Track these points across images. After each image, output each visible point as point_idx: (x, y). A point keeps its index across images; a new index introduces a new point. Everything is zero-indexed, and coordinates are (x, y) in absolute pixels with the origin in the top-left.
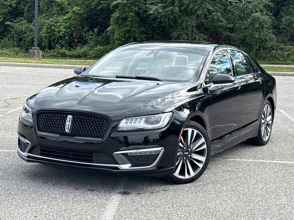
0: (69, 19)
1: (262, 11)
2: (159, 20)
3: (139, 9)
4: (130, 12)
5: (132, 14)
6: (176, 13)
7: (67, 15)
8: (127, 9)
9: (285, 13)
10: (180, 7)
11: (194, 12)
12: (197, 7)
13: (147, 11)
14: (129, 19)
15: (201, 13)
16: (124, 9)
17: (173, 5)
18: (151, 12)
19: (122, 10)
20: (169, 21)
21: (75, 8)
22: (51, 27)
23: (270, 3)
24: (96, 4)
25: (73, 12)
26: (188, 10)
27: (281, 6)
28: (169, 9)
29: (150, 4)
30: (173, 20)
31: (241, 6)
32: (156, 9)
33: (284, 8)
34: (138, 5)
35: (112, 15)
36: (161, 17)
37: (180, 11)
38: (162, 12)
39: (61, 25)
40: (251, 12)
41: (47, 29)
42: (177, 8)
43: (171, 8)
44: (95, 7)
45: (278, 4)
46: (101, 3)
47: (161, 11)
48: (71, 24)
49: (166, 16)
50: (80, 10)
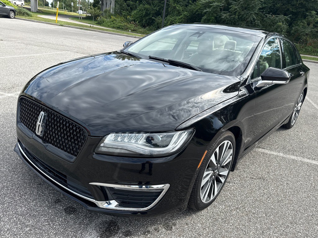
0: (182, 18)
1: (283, 22)
2: (226, 22)
3: (217, 15)
4: (212, 16)
5: (213, 18)
6: (236, 19)
7: (181, 16)
8: (211, 15)
9: (295, 25)
10: (238, 16)
11: (246, 20)
12: (247, 17)
13: (221, 17)
14: (211, 20)
15: (249, 20)
16: (209, 15)
17: (235, 15)
18: (223, 17)
19: (208, 15)
20: (231, 23)
21: (185, 13)
22: (172, 22)
23: (288, 18)
24: (196, 11)
25: (184, 15)
26: (243, 18)
27: (294, 20)
28: (232, 17)
29: (223, 13)
30: (233, 23)
31: (272, 18)
32: (226, 16)
33: (295, 22)
34: (217, 13)
35: (203, 18)
36: (228, 21)
37: (238, 18)
38: (229, 18)
39: (177, 21)
40: (277, 22)
41: (170, 22)
42: (237, 17)
43: (234, 16)
44: (195, 13)
45: (292, 19)
46: (198, 11)
47: (228, 17)
48: (182, 21)
49: (230, 20)
50: (187, 14)
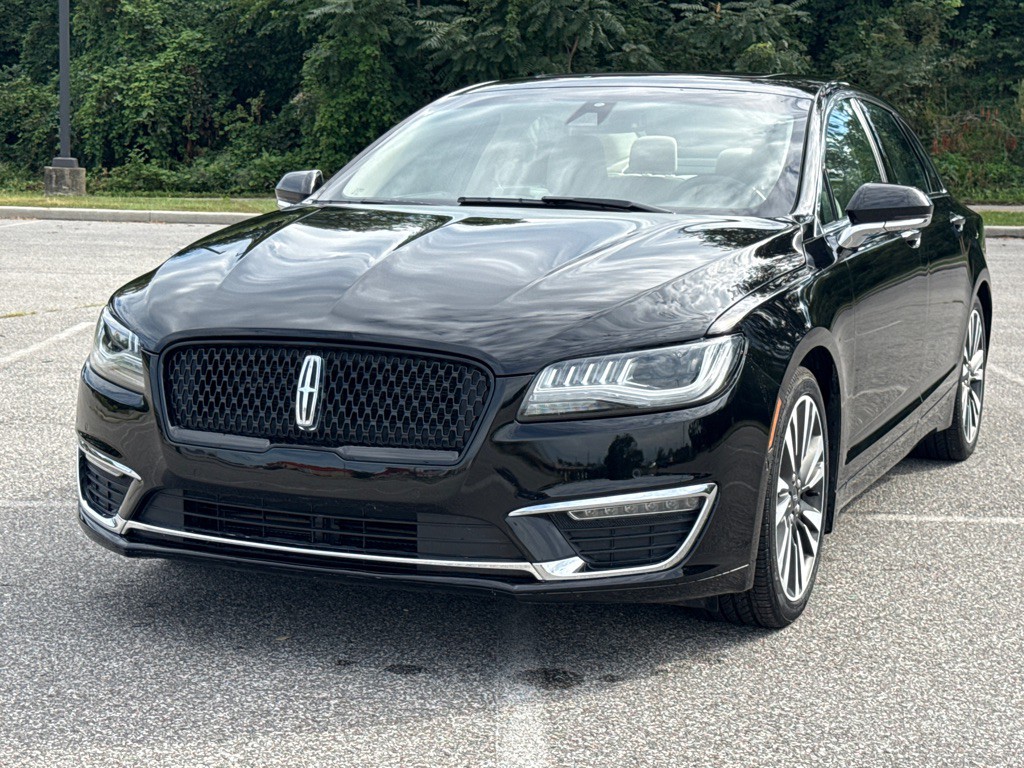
0: (169, 68)
1: (776, 38)
2: (456, 69)
3: (393, 34)
4: (364, 43)
5: (370, 50)
6: (512, 47)
7: (162, 56)
8: (354, 34)
9: (842, 46)
10: (522, 26)
11: (568, 44)
12: (574, 27)
13: (420, 41)
14: (362, 67)
15: (589, 44)
16: (345, 34)
17: (502, 21)
18: (433, 43)
19: (338, 37)
20: (488, 70)
21: (186, 35)
22: (110, 94)
23: (800, 13)
24: (255, 22)
25: (182, 47)
26: (549, 34)
27: (830, 22)
28: (487, 33)
29: (428, 18)
30: (500, 69)
31: (712, 21)
32: (449, 33)
33: (842, 29)
34: (388, 23)
35: (307, 54)
36: (464, 60)
37: (523, 38)
38: (466, 44)
39: (141, 89)
40: (746, 41)
41: (99, 100)
42: (515, 31)
43: (496, 29)
44: (251, 32)
45: (820, 17)
46: (269, 18)
47: (464, 39)
48: (174, 84)
49: (479, 56)
50: (201, 41)
